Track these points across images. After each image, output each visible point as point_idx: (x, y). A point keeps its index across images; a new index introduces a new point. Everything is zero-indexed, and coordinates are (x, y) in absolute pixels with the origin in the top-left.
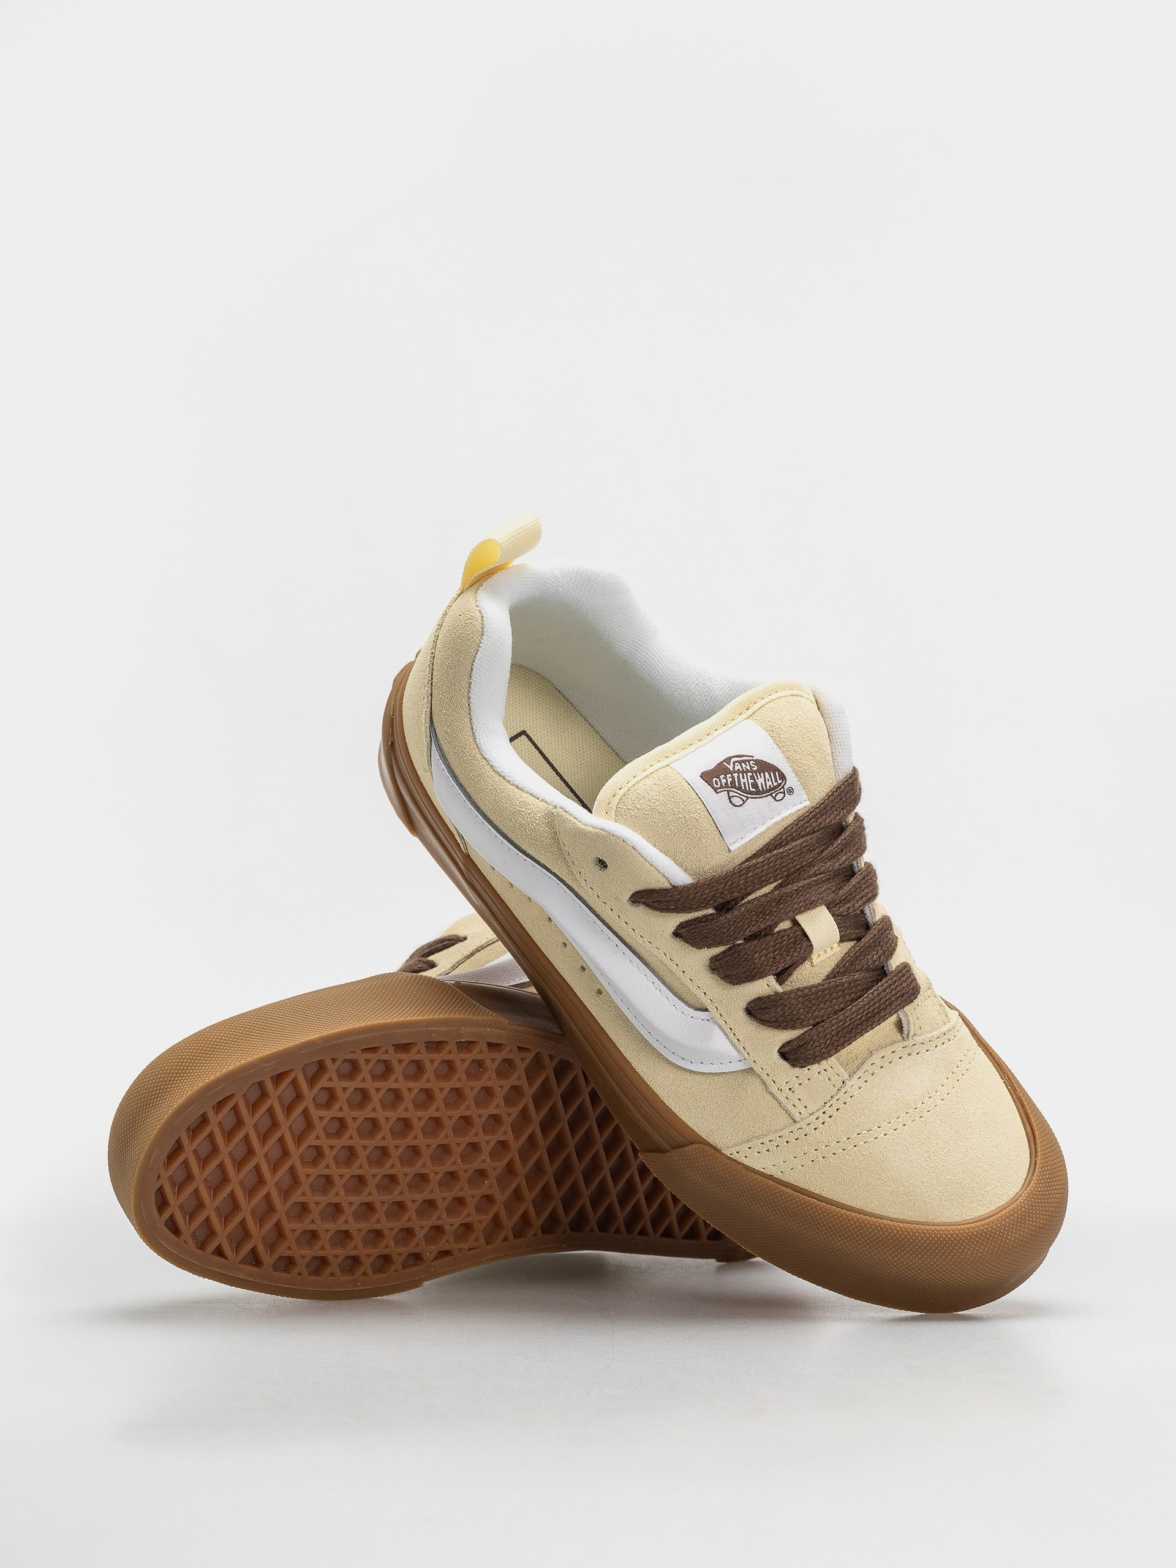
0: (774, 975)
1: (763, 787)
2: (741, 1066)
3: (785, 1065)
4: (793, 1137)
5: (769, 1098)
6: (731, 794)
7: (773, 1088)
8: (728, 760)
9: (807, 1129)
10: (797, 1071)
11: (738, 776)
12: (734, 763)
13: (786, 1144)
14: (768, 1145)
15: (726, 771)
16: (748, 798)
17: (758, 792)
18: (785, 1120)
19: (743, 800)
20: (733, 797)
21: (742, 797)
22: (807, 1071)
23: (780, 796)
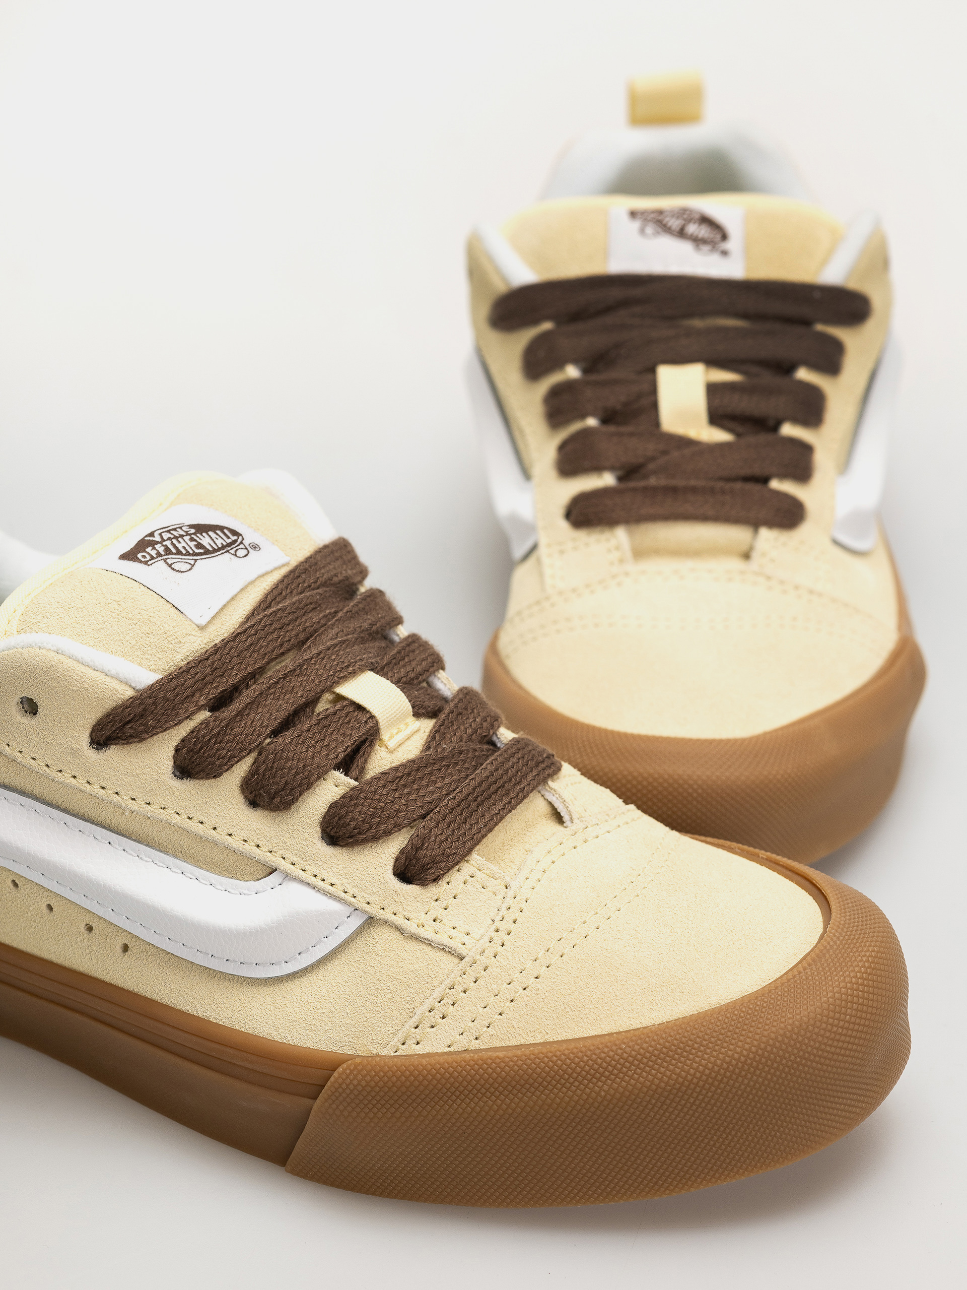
0: (337, 767)
1: (212, 546)
2: (356, 922)
3: (412, 889)
4: (468, 981)
5: (412, 945)
6: (169, 561)
7: (411, 927)
8: (152, 534)
9: (483, 960)
10: (434, 890)
11: (172, 543)
12: (160, 534)
13: (463, 994)
14: (440, 1009)
15: (153, 544)
16: (196, 560)
17: (207, 552)
18: (449, 962)
19: (191, 564)
20: (172, 564)
21: (186, 561)
22: (445, 885)
23: (241, 553)
